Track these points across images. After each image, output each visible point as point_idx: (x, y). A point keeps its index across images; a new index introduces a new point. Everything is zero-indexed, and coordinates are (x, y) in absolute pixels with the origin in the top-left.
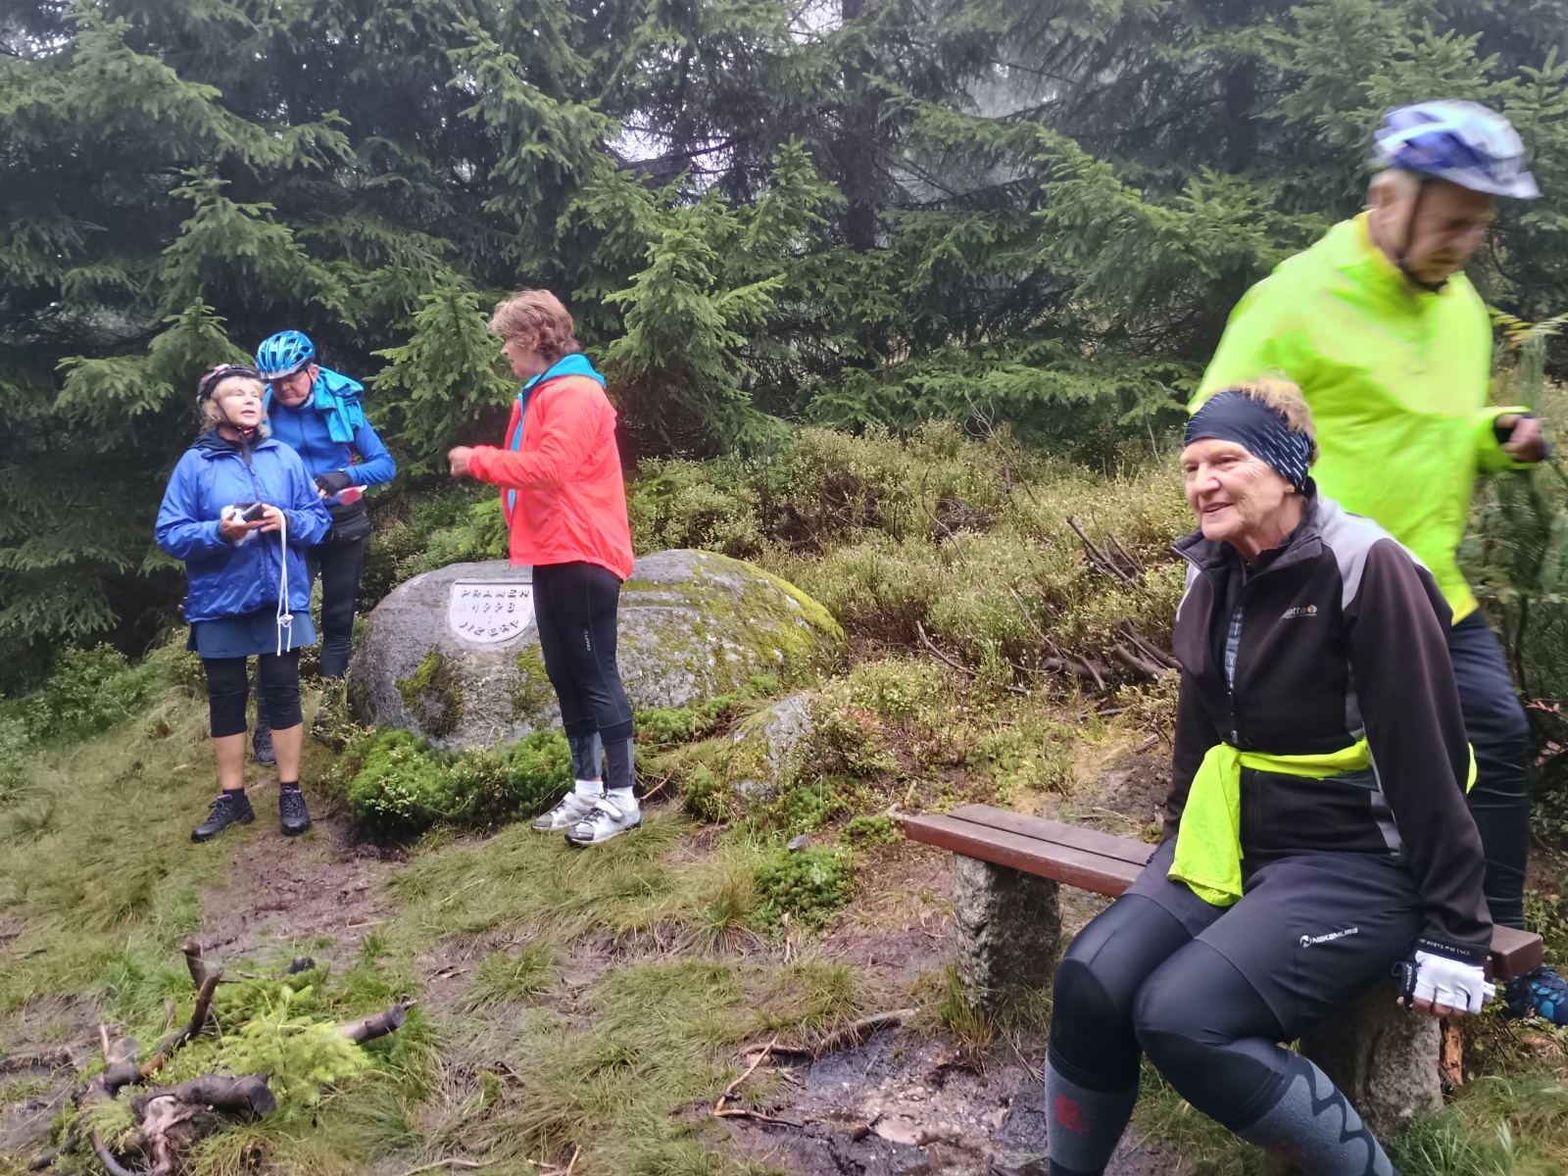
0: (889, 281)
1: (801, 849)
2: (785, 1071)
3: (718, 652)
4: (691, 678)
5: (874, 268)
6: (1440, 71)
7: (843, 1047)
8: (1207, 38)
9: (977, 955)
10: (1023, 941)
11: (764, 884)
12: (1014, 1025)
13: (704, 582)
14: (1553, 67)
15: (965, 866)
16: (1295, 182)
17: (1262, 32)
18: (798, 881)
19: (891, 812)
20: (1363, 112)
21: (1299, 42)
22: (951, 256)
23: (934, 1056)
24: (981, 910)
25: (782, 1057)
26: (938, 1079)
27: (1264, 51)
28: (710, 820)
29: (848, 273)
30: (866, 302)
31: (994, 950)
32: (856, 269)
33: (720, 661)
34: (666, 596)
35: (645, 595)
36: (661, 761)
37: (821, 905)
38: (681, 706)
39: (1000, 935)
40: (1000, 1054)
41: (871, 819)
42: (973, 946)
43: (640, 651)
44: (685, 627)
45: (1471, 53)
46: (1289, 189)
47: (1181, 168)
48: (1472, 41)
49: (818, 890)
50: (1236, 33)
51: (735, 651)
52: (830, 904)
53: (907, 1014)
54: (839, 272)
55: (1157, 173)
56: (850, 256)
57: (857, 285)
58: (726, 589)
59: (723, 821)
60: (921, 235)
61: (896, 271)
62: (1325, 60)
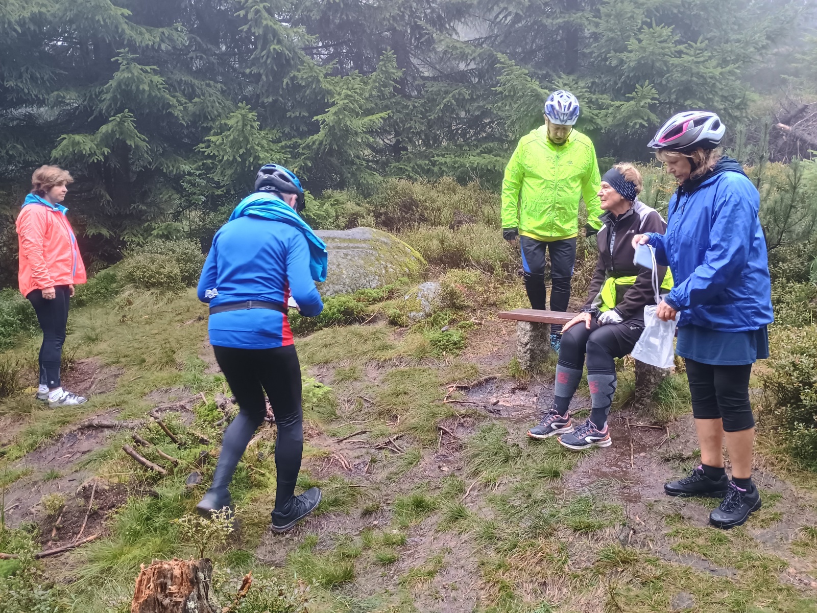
0: (422, 113)
1: (447, 330)
2: (462, 392)
3: (386, 268)
4: (377, 277)
5: (414, 107)
6: (658, 40)
7: (480, 385)
8: (563, 15)
9: (525, 353)
10: (540, 348)
11: (434, 343)
12: (537, 374)
13: (377, 240)
14: (701, 43)
15: (522, 324)
16: (596, 81)
17: (585, 14)
18: (448, 341)
19: (473, 320)
20: (626, 53)
21: (602, 21)
22: (452, 104)
23: (511, 385)
24: (528, 338)
25: (461, 388)
26: (513, 391)
27: (586, 23)
28: (401, 326)
29: (403, 108)
30: (412, 122)
31: (532, 350)
32: (406, 107)
33: (387, 272)
34: (364, 245)
35: (356, 245)
36: (371, 308)
37: (457, 348)
38: (374, 288)
39: (533, 346)
40: (533, 382)
41: (467, 322)
42: (525, 350)
43: (358, 267)
44: (373, 258)
45: (670, 34)
46: (593, 83)
47: (549, 70)
48: (670, 29)
49: (455, 344)
50: (575, 14)
51: (392, 268)
52: (460, 348)
53: (498, 375)
54: (399, 108)
55: (540, 72)
56: (403, 101)
57: (407, 114)
58: (386, 243)
59: (407, 326)
60: (438, 93)
61: (426, 110)
62: (611, 30)
